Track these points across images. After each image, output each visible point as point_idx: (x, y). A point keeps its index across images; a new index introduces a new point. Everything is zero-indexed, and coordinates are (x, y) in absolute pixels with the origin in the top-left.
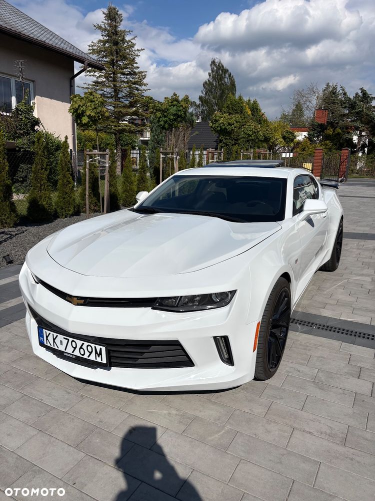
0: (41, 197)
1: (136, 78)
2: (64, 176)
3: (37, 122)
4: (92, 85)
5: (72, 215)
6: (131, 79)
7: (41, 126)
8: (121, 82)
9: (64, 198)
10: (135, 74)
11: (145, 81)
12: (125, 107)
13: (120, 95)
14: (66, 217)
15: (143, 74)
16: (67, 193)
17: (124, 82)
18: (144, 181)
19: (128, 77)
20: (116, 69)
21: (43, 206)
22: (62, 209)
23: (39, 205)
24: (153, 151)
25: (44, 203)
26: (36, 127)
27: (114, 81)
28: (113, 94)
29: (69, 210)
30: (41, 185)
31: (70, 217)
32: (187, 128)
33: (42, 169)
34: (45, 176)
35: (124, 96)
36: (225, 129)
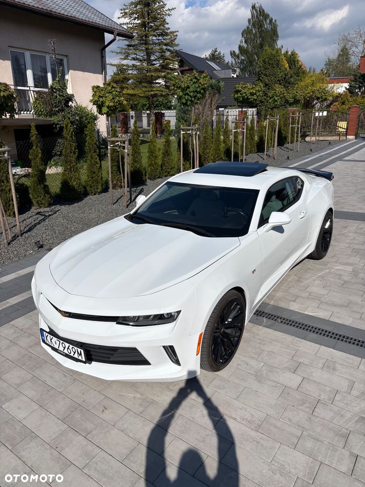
0: (71, 178)
1: (168, 39)
2: (92, 157)
3: (70, 98)
4: (126, 49)
5: (101, 192)
6: (163, 40)
7: (74, 102)
8: (153, 44)
9: (92, 178)
10: (167, 34)
11: (176, 42)
12: (156, 70)
13: (152, 58)
14: (95, 194)
15: (175, 34)
16: (95, 173)
17: (156, 44)
18: (168, 154)
19: (160, 38)
20: (148, 31)
21: (74, 187)
22: (91, 187)
23: (70, 185)
24: (179, 121)
25: (75, 183)
26: (70, 103)
27: (146, 44)
28: (145, 57)
29: (98, 189)
30: (71, 168)
31: (99, 194)
32: (214, 95)
33: (71, 153)
34: (74, 159)
35: (156, 59)
36: (248, 99)
